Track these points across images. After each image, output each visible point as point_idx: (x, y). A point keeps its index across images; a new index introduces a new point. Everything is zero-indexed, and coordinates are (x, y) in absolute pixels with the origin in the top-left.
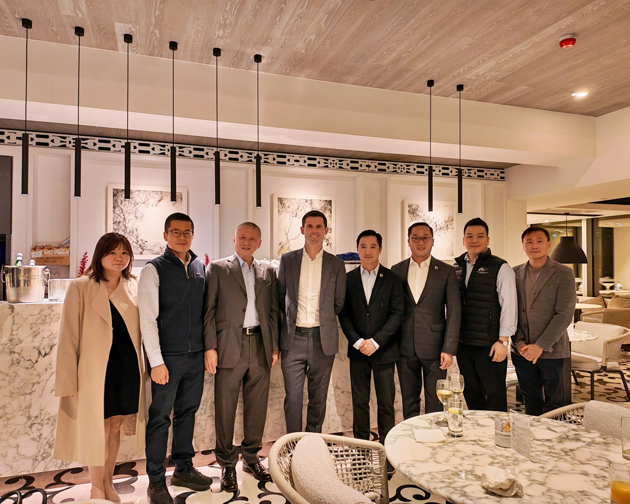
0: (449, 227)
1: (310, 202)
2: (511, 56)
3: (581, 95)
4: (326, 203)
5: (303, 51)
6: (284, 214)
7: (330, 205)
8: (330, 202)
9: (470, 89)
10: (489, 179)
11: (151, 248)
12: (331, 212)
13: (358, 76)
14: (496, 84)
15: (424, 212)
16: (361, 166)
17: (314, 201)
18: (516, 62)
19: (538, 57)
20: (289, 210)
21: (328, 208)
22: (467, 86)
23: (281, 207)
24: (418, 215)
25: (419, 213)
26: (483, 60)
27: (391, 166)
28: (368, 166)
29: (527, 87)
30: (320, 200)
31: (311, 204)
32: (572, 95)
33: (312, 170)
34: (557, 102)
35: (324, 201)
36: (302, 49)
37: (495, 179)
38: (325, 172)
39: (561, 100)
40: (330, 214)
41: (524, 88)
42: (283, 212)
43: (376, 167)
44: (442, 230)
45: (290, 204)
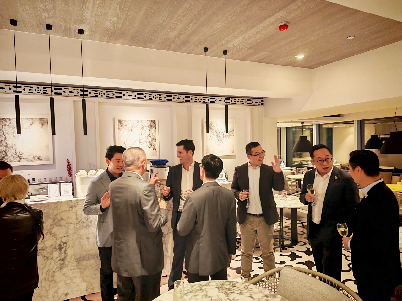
0: (231, 135)
1: (141, 122)
2: (251, 34)
3: (300, 57)
4: (152, 122)
5: (112, 28)
6: (122, 131)
7: (155, 123)
8: (155, 121)
9: (232, 53)
10: (254, 105)
11: (27, 158)
12: (155, 128)
13: (157, 44)
14: (247, 51)
15: (216, 126)
16: (174, 98)
17: (143, 121)
18: (256, 38)
19: (268, 35)
20: (126, 128)
21: (153, 126)
22: (229, 52)
23: (121, 126)
24: (212, 128)
25: (213, 127)
26: (235, 36)
27: (194, 98)
28: (179, 98)
29: (267, 53)
30: (147, 121)
31: (142, 123)
32: (296, 57)
33: (140, 101)
34: (287, 61)
35: (150, 121)
36: (110, 26)
37: (258, 105)
38: (150, 102)
39: (290, 60)
40: (155, 130)
41: (265, 53)
42: (122, 129)
43: (183, 99)
44: (227, 137)
45: (127, 124)
